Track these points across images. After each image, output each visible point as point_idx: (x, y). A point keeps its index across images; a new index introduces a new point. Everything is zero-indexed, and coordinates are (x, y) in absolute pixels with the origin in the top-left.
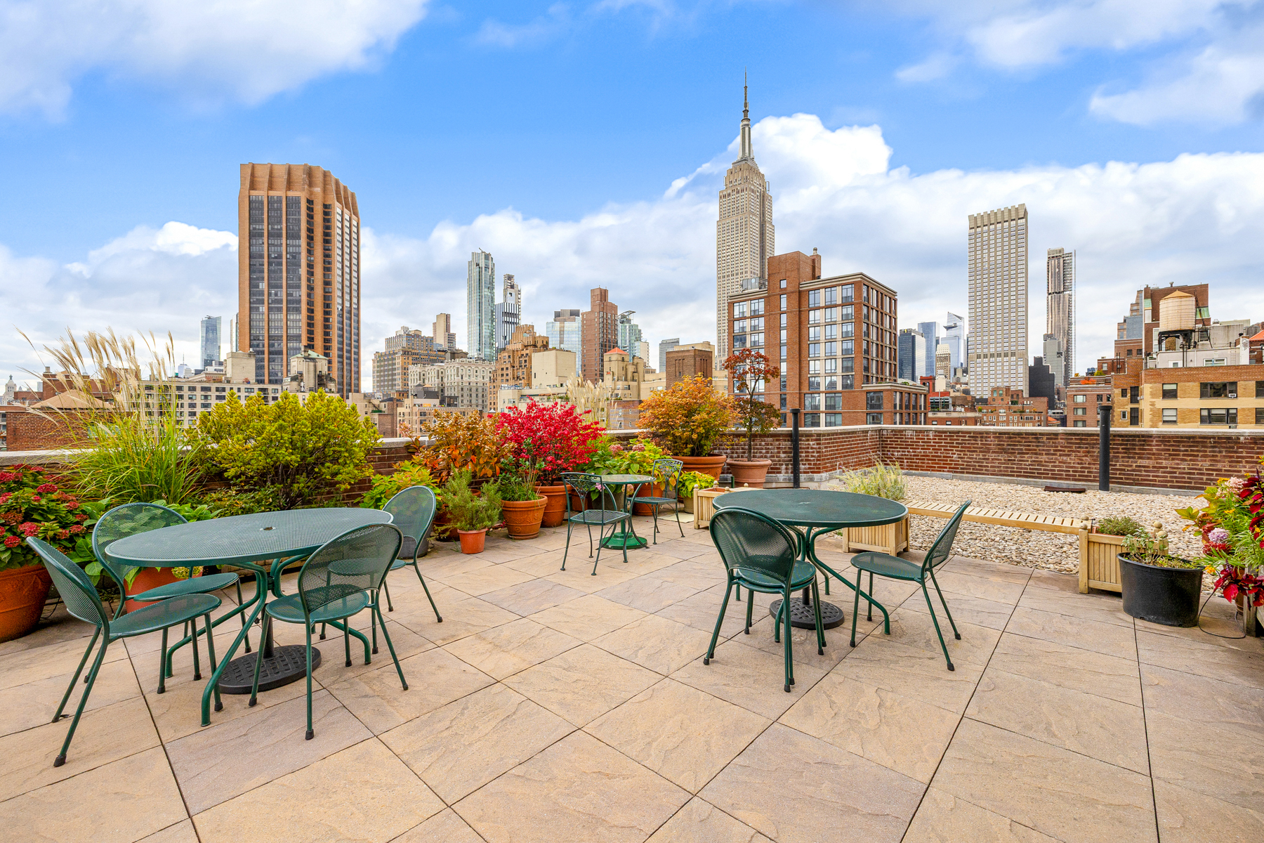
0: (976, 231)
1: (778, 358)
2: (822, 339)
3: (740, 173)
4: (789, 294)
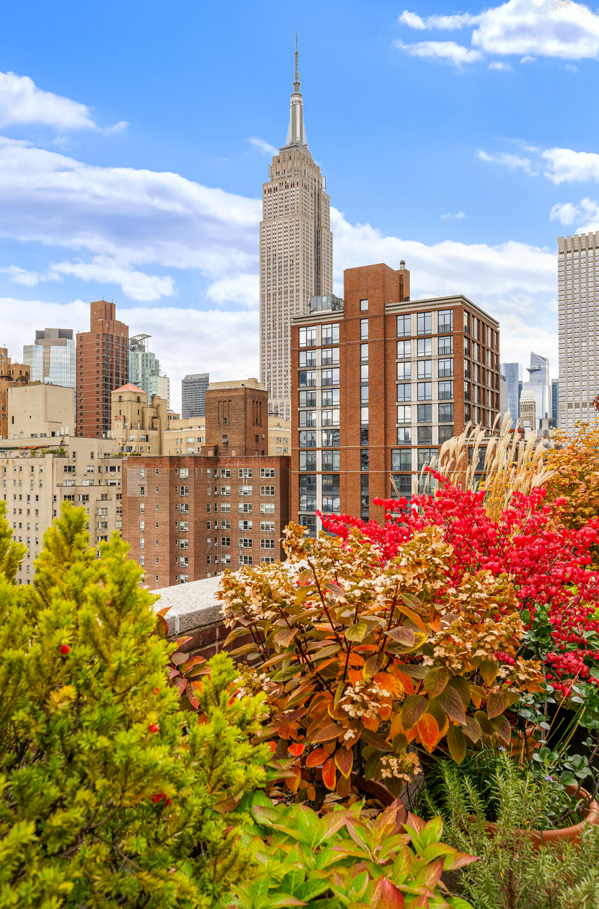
0: (566, 257)
1: (357, 402)
2: (414, 378)
3: (290, 162)
4: (372, 319)
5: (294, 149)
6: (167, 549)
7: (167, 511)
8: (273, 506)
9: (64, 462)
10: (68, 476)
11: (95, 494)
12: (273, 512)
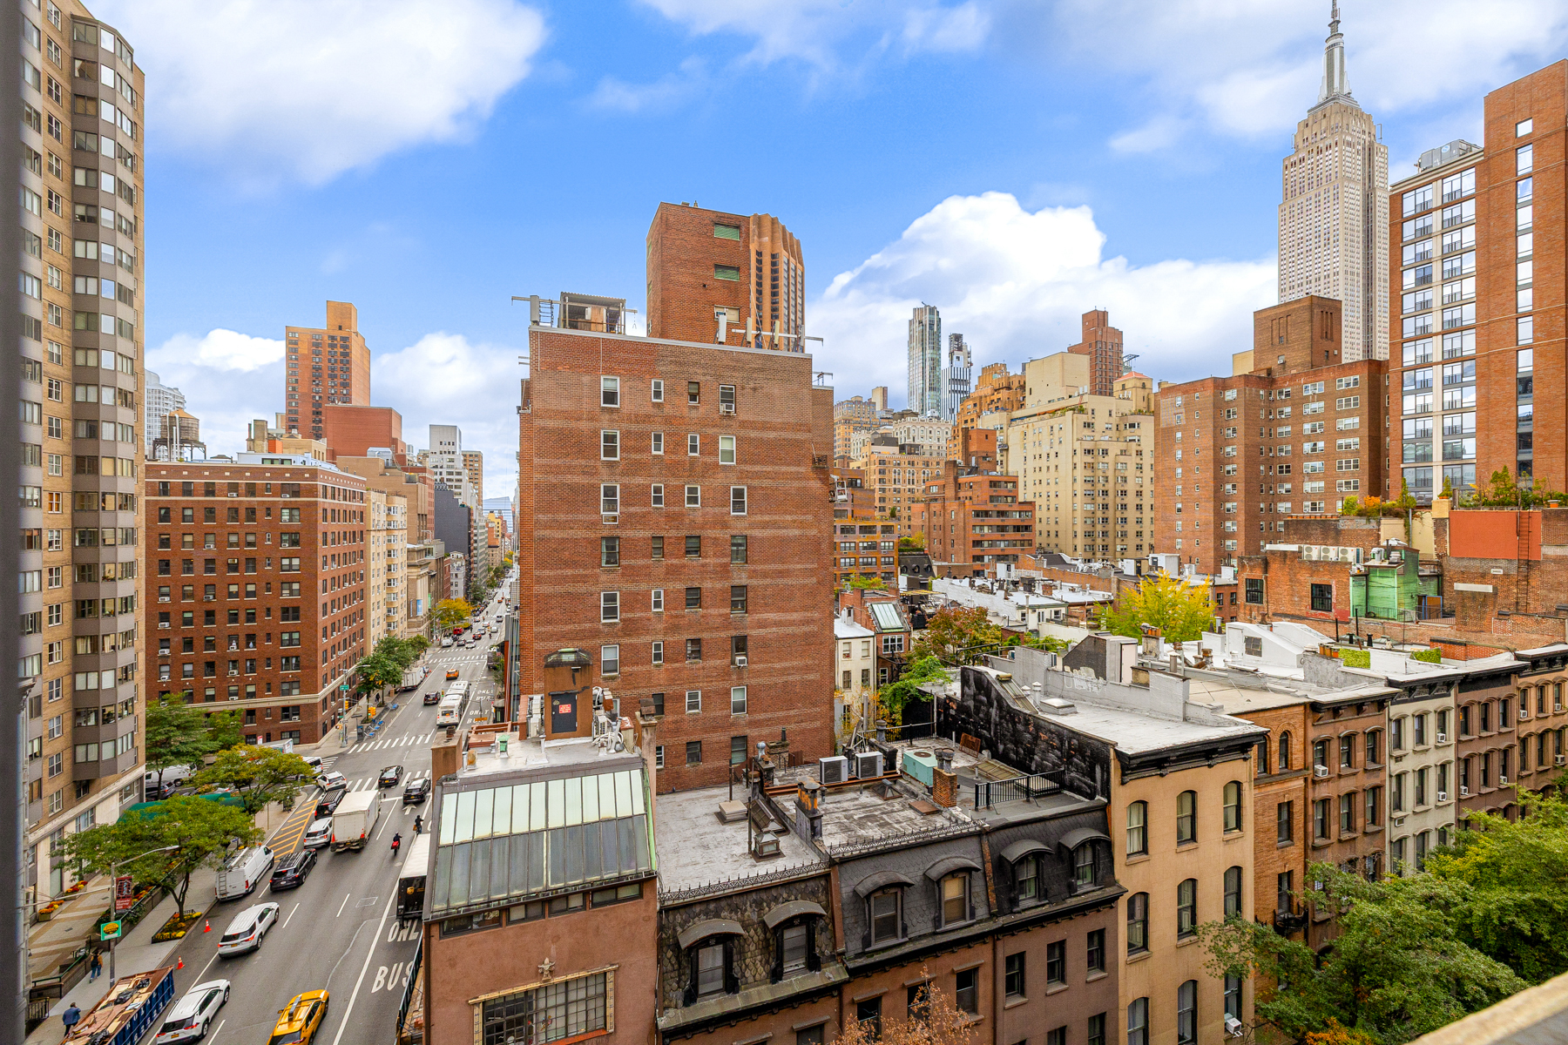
1: (1509, 259)
4: (1538, 141)
5: (1331, 103)
6: (1210, 474)
7: (1210, 436)
8: (1357, 420)
9: (1084, 418)
10: (1087, 432)
11: (1115, 449)
12: (1357, 427)
